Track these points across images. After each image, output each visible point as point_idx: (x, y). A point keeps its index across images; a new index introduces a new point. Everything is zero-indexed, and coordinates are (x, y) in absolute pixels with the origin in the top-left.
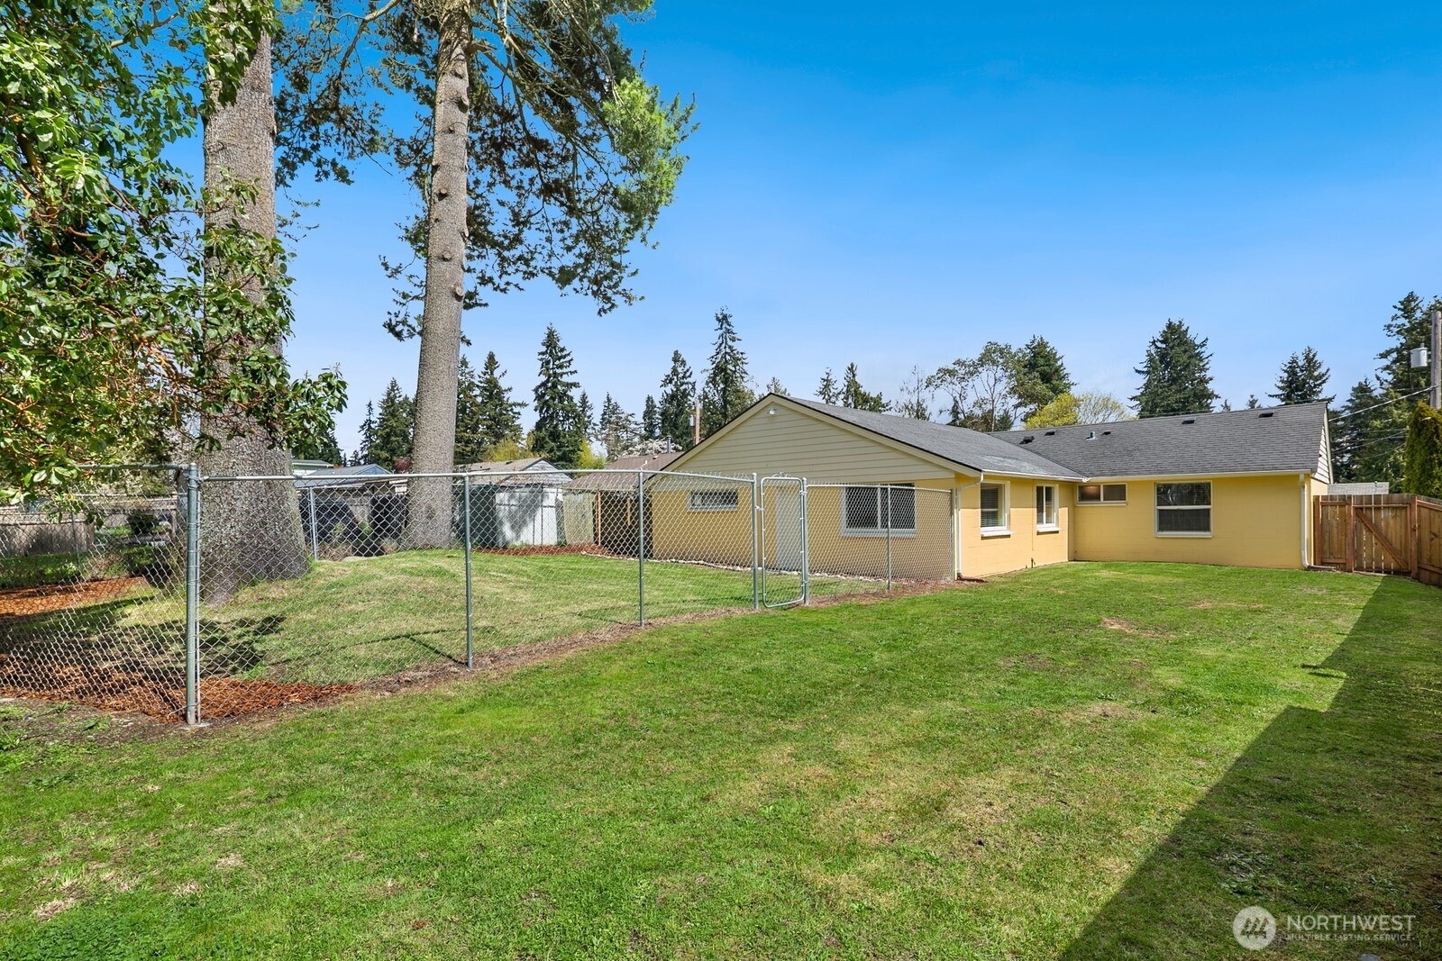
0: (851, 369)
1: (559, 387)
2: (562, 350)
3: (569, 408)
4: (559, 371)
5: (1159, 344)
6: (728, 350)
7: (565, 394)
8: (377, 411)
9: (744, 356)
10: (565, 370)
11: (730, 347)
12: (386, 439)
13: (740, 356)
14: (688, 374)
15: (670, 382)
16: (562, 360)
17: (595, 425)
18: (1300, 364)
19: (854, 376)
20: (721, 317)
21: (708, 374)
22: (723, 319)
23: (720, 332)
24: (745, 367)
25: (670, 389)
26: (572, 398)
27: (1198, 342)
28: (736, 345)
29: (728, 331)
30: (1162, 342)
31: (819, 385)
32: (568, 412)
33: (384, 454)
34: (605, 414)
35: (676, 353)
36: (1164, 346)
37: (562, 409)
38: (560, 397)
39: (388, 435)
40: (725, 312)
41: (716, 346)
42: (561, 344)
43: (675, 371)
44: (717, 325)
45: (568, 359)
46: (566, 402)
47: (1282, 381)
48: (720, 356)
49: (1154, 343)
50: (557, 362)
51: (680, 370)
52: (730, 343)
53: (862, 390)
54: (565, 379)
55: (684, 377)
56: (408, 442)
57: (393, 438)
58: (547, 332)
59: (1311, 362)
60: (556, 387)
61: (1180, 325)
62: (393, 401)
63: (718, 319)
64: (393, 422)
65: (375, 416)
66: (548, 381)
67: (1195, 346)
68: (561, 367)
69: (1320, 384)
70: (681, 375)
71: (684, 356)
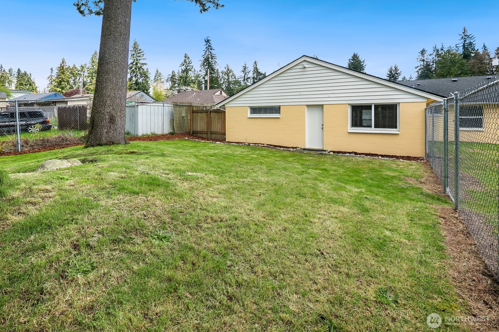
0: (255, 63)
1: (138, 64)
2: (140, 50)
3: (143, 73)
4: (138, 58)
5: (351, 61)
6: (209, 53)
7: (141, 67)
8: (55, 71)
9: (216, 56)
10: (141, 58)
11: (210, 52)
12: (60, 83)
13: (214, 56)
14: (190, 62)
15: (183, 65)
16: (140, 54)
17: (152, 80)
18: (393, 69)
19: (256, 65)
20: (206, 40)
21: (201, 62)
22: (208, 41)
23: (206, 46)
24: (216, 60)
25: (183, 68)
26: (144, 69)
27: (362, 61)
28: (212, 51)
29: (209, 46)
30: (352, 60)
31: (242, 69)
32: (142, 74)
33: (59, 89)
34: (156, 76)
35: (186, 54)
36: (353, 61)
37: (140, 73)
38: (139, 69)
39: (61, 81)
40: (208, 39)
41: (205, 51)
42: (139, 48)
43: (185, 61)
44: (205, 43)
45: (142, 53)
46: (141, 71)
47: (388, 74)
48: (206, 55)
49: (349, 60)
50: (138, 55)
51: (187, 61)
52: (210, 50)
53: (259, 71)
54: (141, 62)
55: (189, 64)
56: (70, 85)
57: (63, 83)
58: (134, 42)
59: (396, 69)
60: (137, 64)
61: (357, 55)
62: (63, 68)
63: (205, 41)
64: (63, 76)
65: (55, 74)
66: (134, 62)
67: (361, 62)
68: (139, 56)
69: (399, 76)
70: (187, 63)
71: (189, 56)
